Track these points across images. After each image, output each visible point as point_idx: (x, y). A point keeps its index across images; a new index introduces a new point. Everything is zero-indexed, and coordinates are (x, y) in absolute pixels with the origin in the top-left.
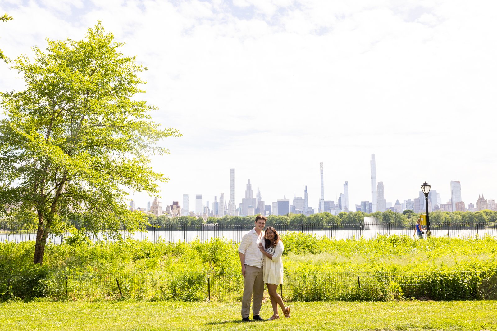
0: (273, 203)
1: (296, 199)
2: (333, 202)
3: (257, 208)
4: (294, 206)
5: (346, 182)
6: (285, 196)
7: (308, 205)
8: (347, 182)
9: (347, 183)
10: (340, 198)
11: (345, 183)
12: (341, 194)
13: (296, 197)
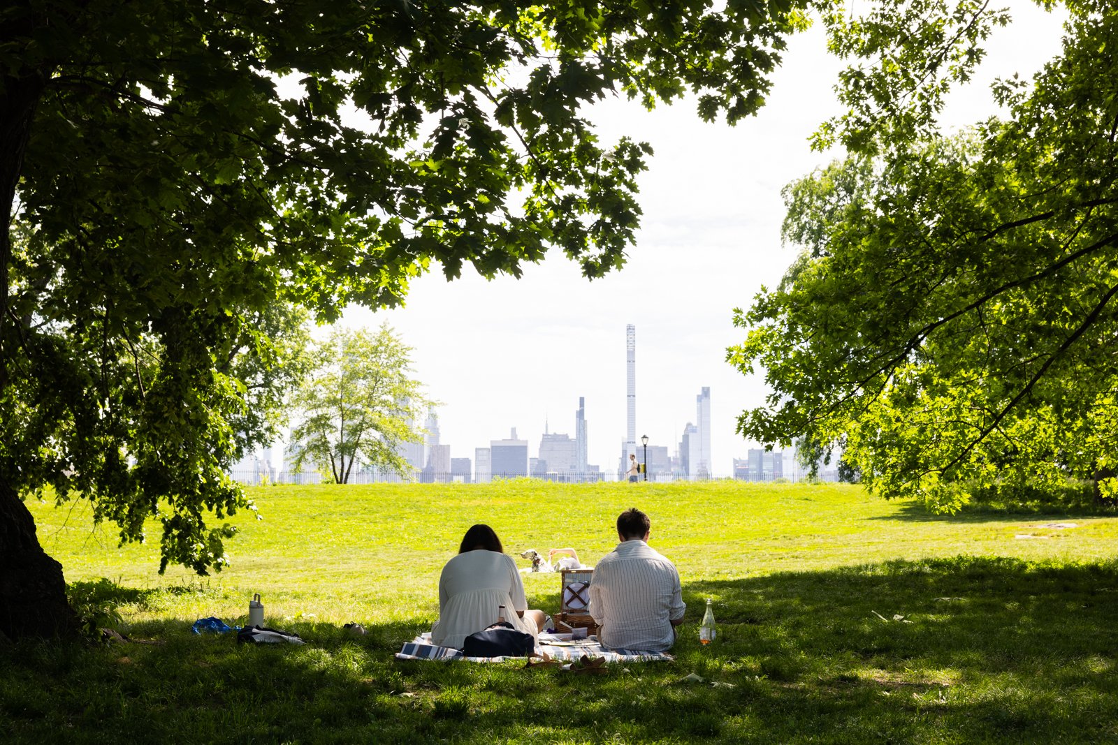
0: (477, 449)
1: (551, 441)
2: (665, 449)
3: (425, 466)
4: (544, 462)
5: (703, 388)
6: (513, 430)
7: (585, 459)
8: (708, 389)
9: (706, 392)
10: (686, 437)
11: (700, 393)
12: (689, 425)
13: (551, 432)
